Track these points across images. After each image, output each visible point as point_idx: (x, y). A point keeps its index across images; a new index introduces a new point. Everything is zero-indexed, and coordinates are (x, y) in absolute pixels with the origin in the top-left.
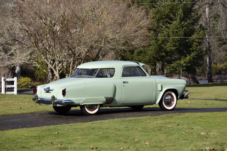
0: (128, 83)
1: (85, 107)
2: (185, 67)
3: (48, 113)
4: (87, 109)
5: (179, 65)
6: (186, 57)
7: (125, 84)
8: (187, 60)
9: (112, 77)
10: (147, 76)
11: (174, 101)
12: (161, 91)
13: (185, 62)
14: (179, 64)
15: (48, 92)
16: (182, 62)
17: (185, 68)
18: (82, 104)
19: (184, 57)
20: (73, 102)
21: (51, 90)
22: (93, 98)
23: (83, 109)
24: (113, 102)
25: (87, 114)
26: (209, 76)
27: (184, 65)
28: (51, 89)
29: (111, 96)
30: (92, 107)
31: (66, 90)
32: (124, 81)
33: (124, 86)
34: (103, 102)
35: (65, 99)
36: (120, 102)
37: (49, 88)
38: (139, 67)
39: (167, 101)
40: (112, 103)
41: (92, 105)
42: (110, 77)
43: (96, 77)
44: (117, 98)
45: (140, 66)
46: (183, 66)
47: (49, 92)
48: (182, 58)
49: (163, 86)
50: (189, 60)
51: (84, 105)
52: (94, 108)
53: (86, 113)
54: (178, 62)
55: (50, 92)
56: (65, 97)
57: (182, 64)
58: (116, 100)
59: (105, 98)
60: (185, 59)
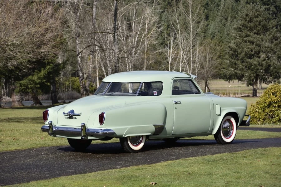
0: (181, 103)
1: (128, 140)
2: (39, 83)
3: (59, 149)
4: (131, 142)
5: (32, 82)
6: (40, 71)
7: (177, 104)
8: (41, 75)
9: (160, 95)
10: (200, 93)
11: (233, 130)
12: (220, 115)
13: (39, 78)
14: (32, 80)
15: (71, 117)
16: (35, 78)
17: (39, 86)
18: (125, 135)
19: (38, 71)
20: (114, 133)
21: (78, 115)
22: (140, 127)
23: (125, 143)
24: (162, 132)
25: (130, 151)
26: (53, 95)
27: (38, 81)
28: (76, 112)
29: (160, 123)
30: (136, 140)
31: (104, 115)
32: (176, 101)
33: (176, 108)
34: (151, 133)
35: (103, 129)
36: (170, 132)
37: (72, 111)
38: (191, 80)
39: (225, 129)
40: (161, 134)
41: (137, 136)
42: (157, 94)
43: (138, 96)
44: (168, 127)
45: (192, 78)
46: (36, 82)
47: (73, 118)
48: (36, 72)
49: (221, 109)
50: (44, 76)
51: (127, 137)
52: (138, 142)
53: (128, 149)
54: (30, 77)
55: (76, 118)
56: (103, 126)
57: (35, 80)
58: (166, 129)
59: (154, 126)
60: (38, 73)
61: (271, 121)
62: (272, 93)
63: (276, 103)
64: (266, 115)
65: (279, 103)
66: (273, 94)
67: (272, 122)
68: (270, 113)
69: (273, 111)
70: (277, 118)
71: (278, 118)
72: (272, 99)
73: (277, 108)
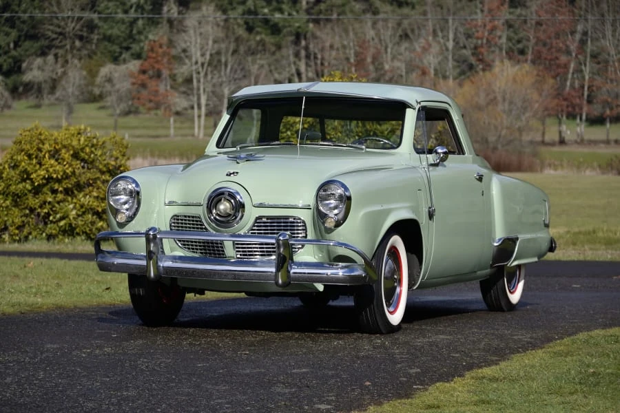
61: (43, 232)
62: (49, 151)
63: (58, 181)
64: (26, 216)
65: (67, 181)
66: (52, 156)
67: (44, 234)
68: (39, 210)
69: (50, 203)
70: (62, 223)
71: (65, 224)
72: (51, 170)
73: (60, 196)
